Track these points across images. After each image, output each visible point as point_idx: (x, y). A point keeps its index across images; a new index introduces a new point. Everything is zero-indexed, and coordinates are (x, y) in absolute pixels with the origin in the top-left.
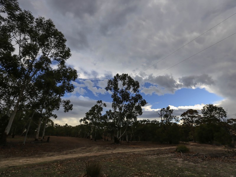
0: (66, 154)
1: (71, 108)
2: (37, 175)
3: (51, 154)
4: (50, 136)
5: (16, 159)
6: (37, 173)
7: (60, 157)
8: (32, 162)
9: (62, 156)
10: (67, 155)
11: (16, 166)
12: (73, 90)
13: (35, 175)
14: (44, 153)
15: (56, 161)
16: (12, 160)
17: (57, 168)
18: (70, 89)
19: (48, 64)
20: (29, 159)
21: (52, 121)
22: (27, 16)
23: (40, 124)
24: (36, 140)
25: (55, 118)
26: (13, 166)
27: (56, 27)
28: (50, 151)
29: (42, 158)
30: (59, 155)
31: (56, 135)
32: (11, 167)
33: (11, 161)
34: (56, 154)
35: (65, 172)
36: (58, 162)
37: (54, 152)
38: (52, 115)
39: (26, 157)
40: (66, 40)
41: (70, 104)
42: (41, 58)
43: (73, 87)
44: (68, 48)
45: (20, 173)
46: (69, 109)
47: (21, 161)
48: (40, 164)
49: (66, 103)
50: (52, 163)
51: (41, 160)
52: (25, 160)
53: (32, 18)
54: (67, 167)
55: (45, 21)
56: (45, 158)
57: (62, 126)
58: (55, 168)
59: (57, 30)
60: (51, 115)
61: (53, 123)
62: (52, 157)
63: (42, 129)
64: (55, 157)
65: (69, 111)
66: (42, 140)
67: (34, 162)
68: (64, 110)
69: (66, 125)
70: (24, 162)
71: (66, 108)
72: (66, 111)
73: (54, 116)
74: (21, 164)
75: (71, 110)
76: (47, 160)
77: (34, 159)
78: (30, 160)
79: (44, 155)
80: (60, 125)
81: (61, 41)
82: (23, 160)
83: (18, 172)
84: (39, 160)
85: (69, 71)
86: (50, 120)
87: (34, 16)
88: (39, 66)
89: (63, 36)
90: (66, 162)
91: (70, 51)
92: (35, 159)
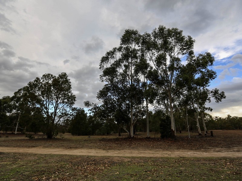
0: (238, 151)
1: (222, 96)
2: (204, 169)
3: (217, 149)
4: (213, 130)
5: (185, 151)
6: (203, 167)
7: (229, 154)
8: (199, 156)
9: (232, 152)
10: (239, 153)
11: (186, 157)
12: (215, 76)
13: (201, 169)
14: (210, 148)
15: (225, 158)
16: (183, 151)
17: (226, 166)
18: (211, 75)
19: (178, 63)
20: (195, 153)
21: (209, 115)
22: (146, 37)
23: (197, 120)
24: (200, 134)
25: (211, 111)
26: (183, 156)
27: (167, 28)
28: (217, 146)
29: (209, 153)
30: (228, 152)
31: (221, 129)
32: (182, 157)
33: (182, 153)
34: (224, 150)
35: (237, 174)
36: (227, 160)
37: (222, 147)
38: (207, 109)
39: (193, 150)
40: (181, 31)
41: (219, 92)
42: (171, 61)
43: (214, 73)
44: (188, 37)
45: (188, 164)
46: (221, 98)
47: (189, 153)
48: (205, 159)
49: (214, 92)
50: (219, 159)
51: (208, 154)
52: (192, 152)
53: (149, 35)
54: (240, 168)
55: (157, 31)
56: (211, 154)
57: (224, 118)
58: (223, 165)
59: (169, 30)
60: (205, 109)
61: (211, 117)
62: (219, 153)
63: (201, 124)
64: (223, 153)
65: (222, 100)
66: (206, 135)
67: (201, 156)
68: (215, 100)
69: (229, 116)
70: (192, 154)
71: (216, 98)
72: (218, 101)
73: (209, 109)
74: (189, 156)
75: (225, 98)
76: (213, 156)
77: (200, 153)
78: (197, 153)
79: (210, 149)
80: (221, 118)
81: (178, 36)
82: (191, 153)
83: (187, 163)
84: (205, 155)
85: (201, 57)
86: (207, 114)
87: (150, 33)
88: (172, 68)
89: (177, 29)
90: (237, 161)
91: (191, 38)
92: (202, 153)
